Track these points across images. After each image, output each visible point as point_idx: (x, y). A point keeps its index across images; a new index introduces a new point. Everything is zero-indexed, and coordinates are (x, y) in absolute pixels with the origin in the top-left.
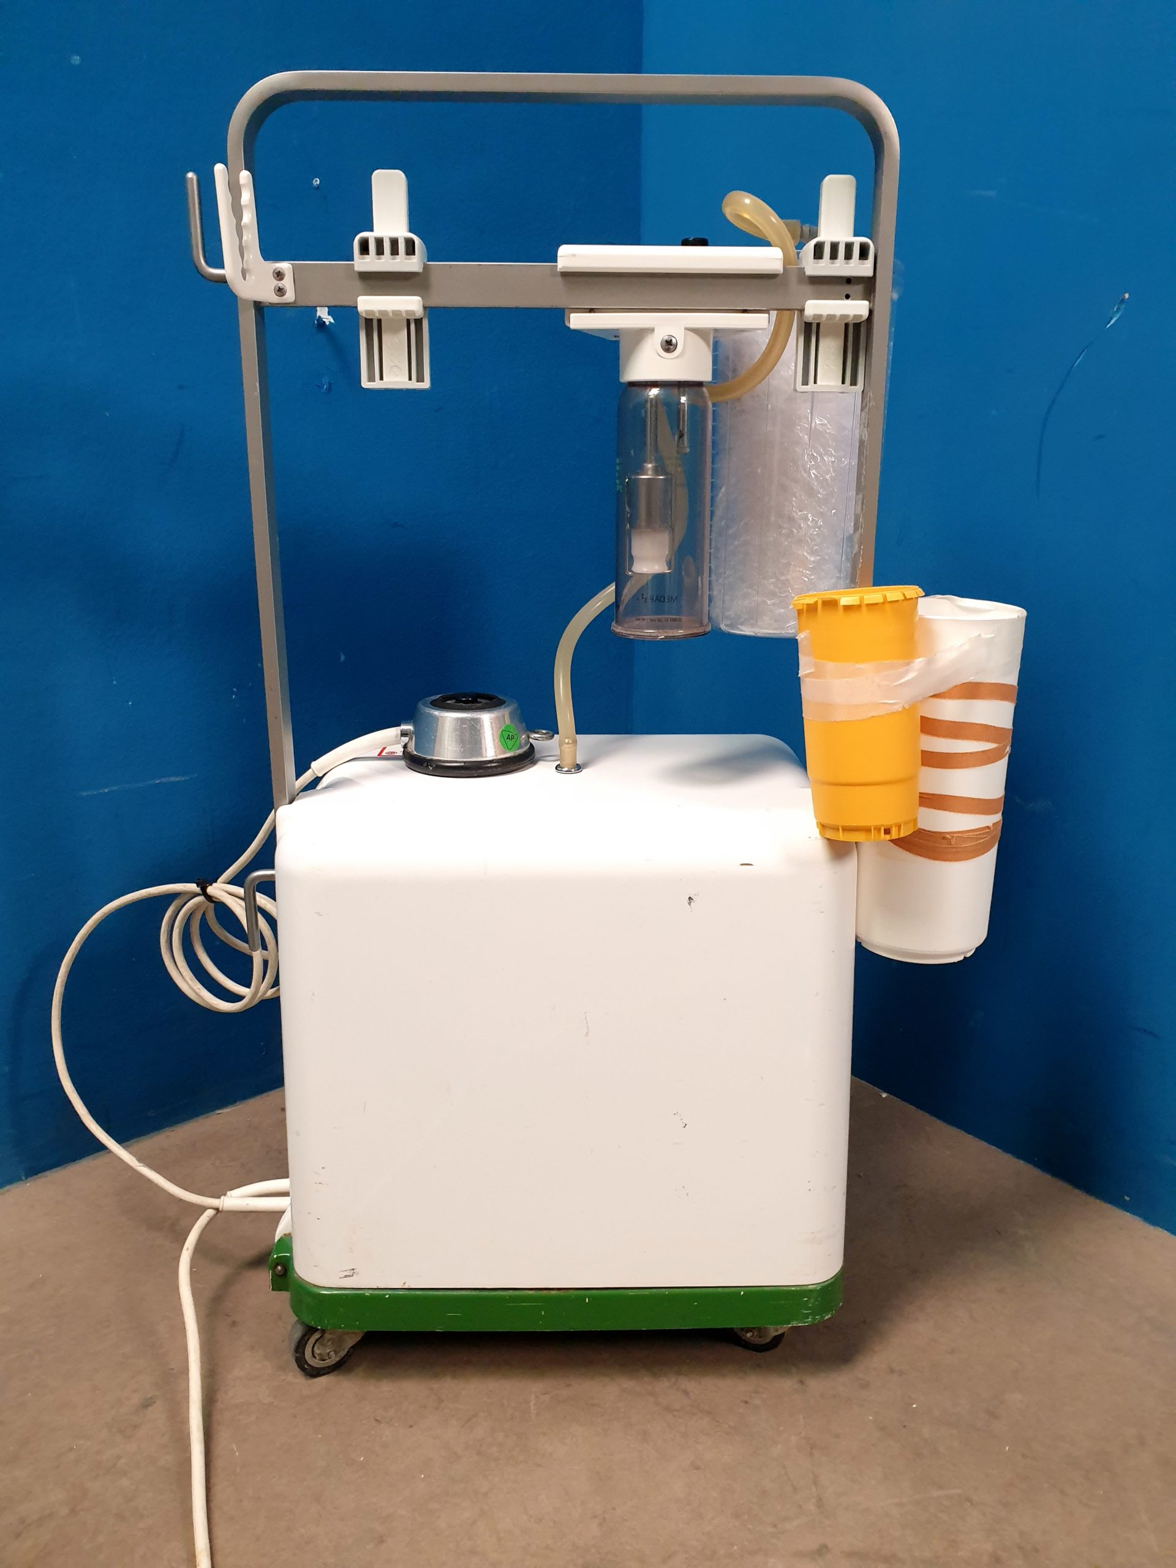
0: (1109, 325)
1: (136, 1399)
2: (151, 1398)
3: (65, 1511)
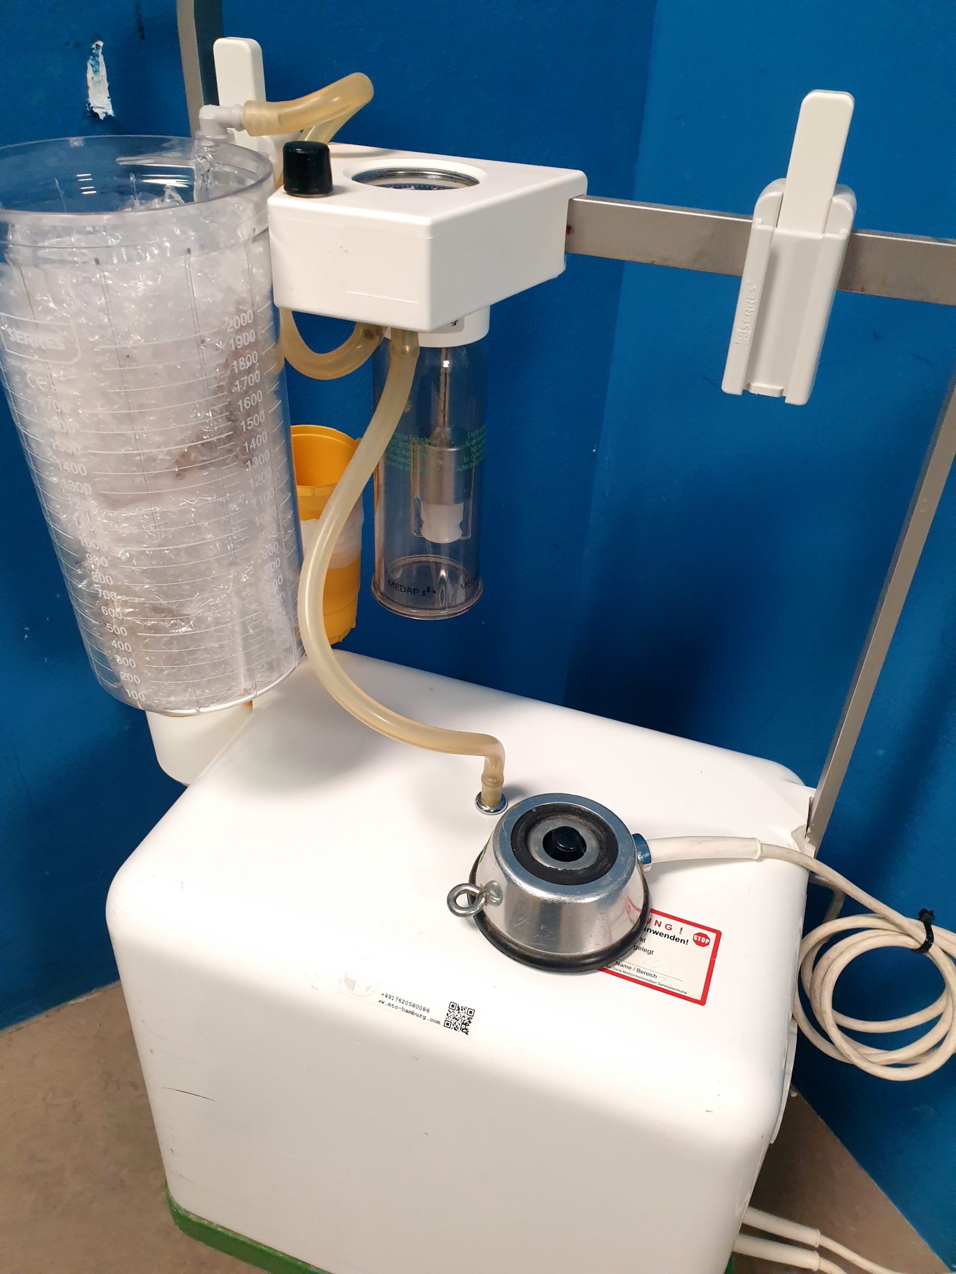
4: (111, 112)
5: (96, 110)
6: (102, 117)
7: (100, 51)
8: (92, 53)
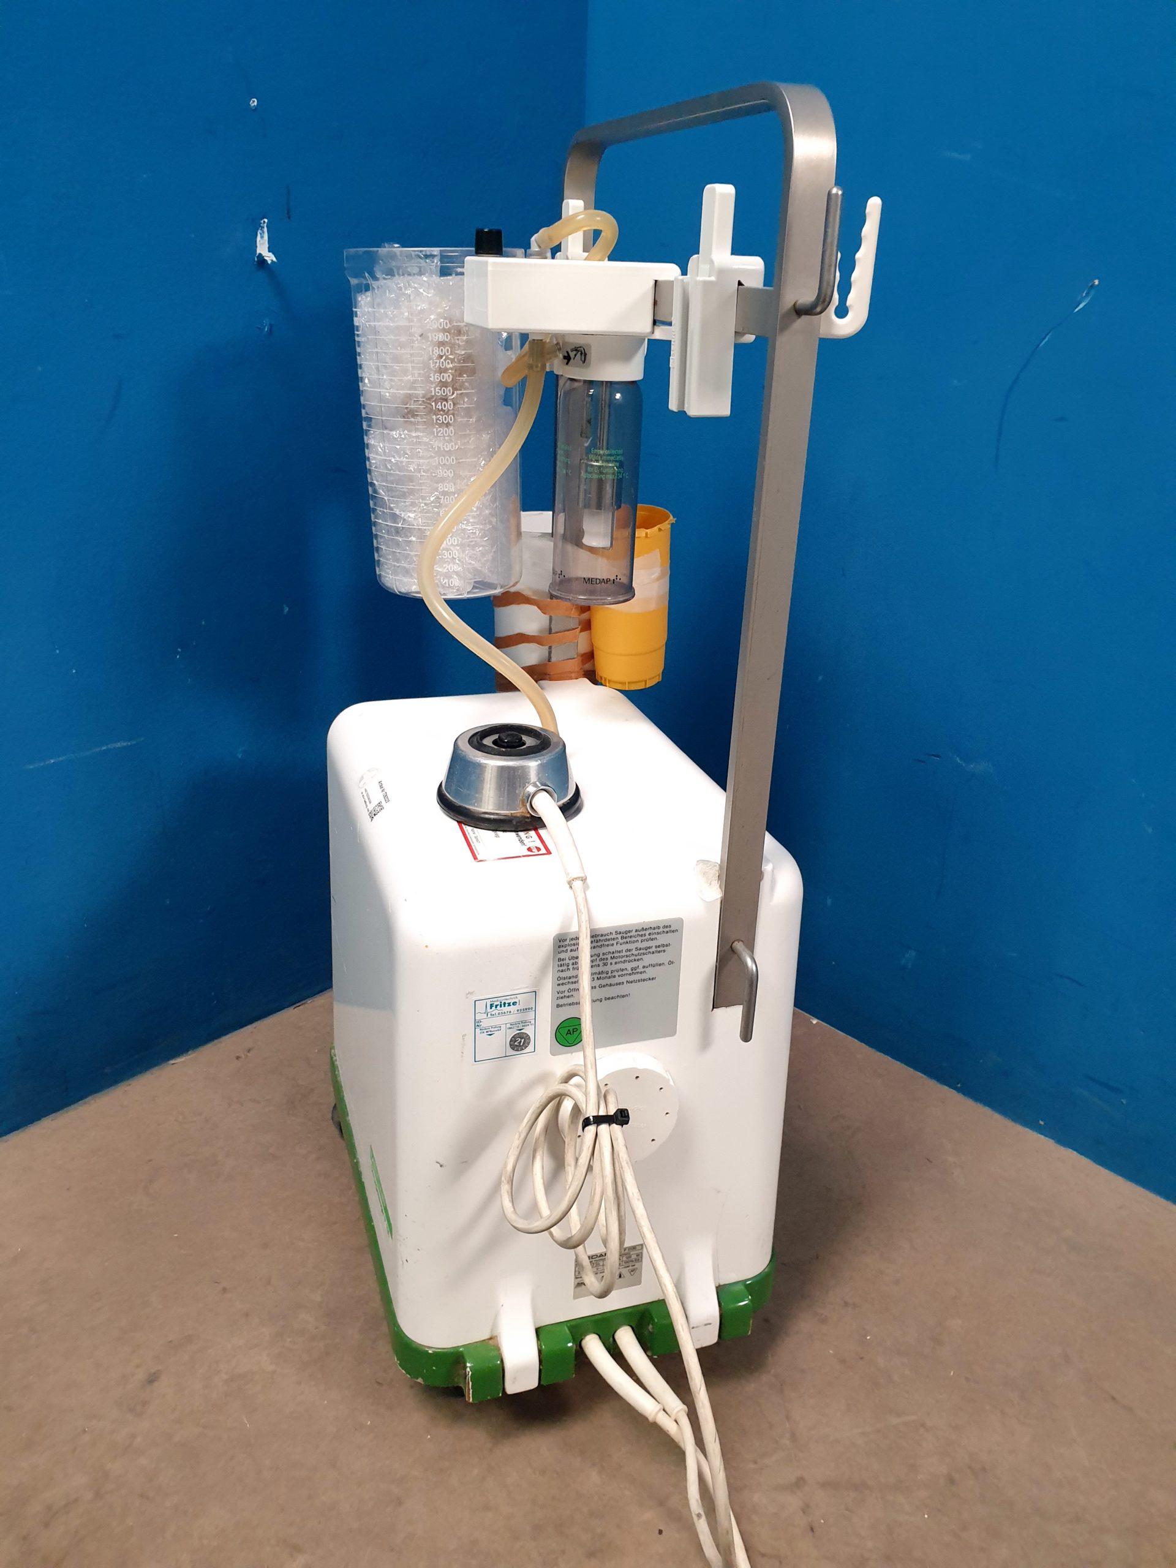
0: (1077, 310)
1: (141, 1375)
2: (155, 1373)
3: (89, 1495)
4: (274, 259)
5: (266, 258)
6: (269, 262)
7: (265, 225)
8: (260, 226)
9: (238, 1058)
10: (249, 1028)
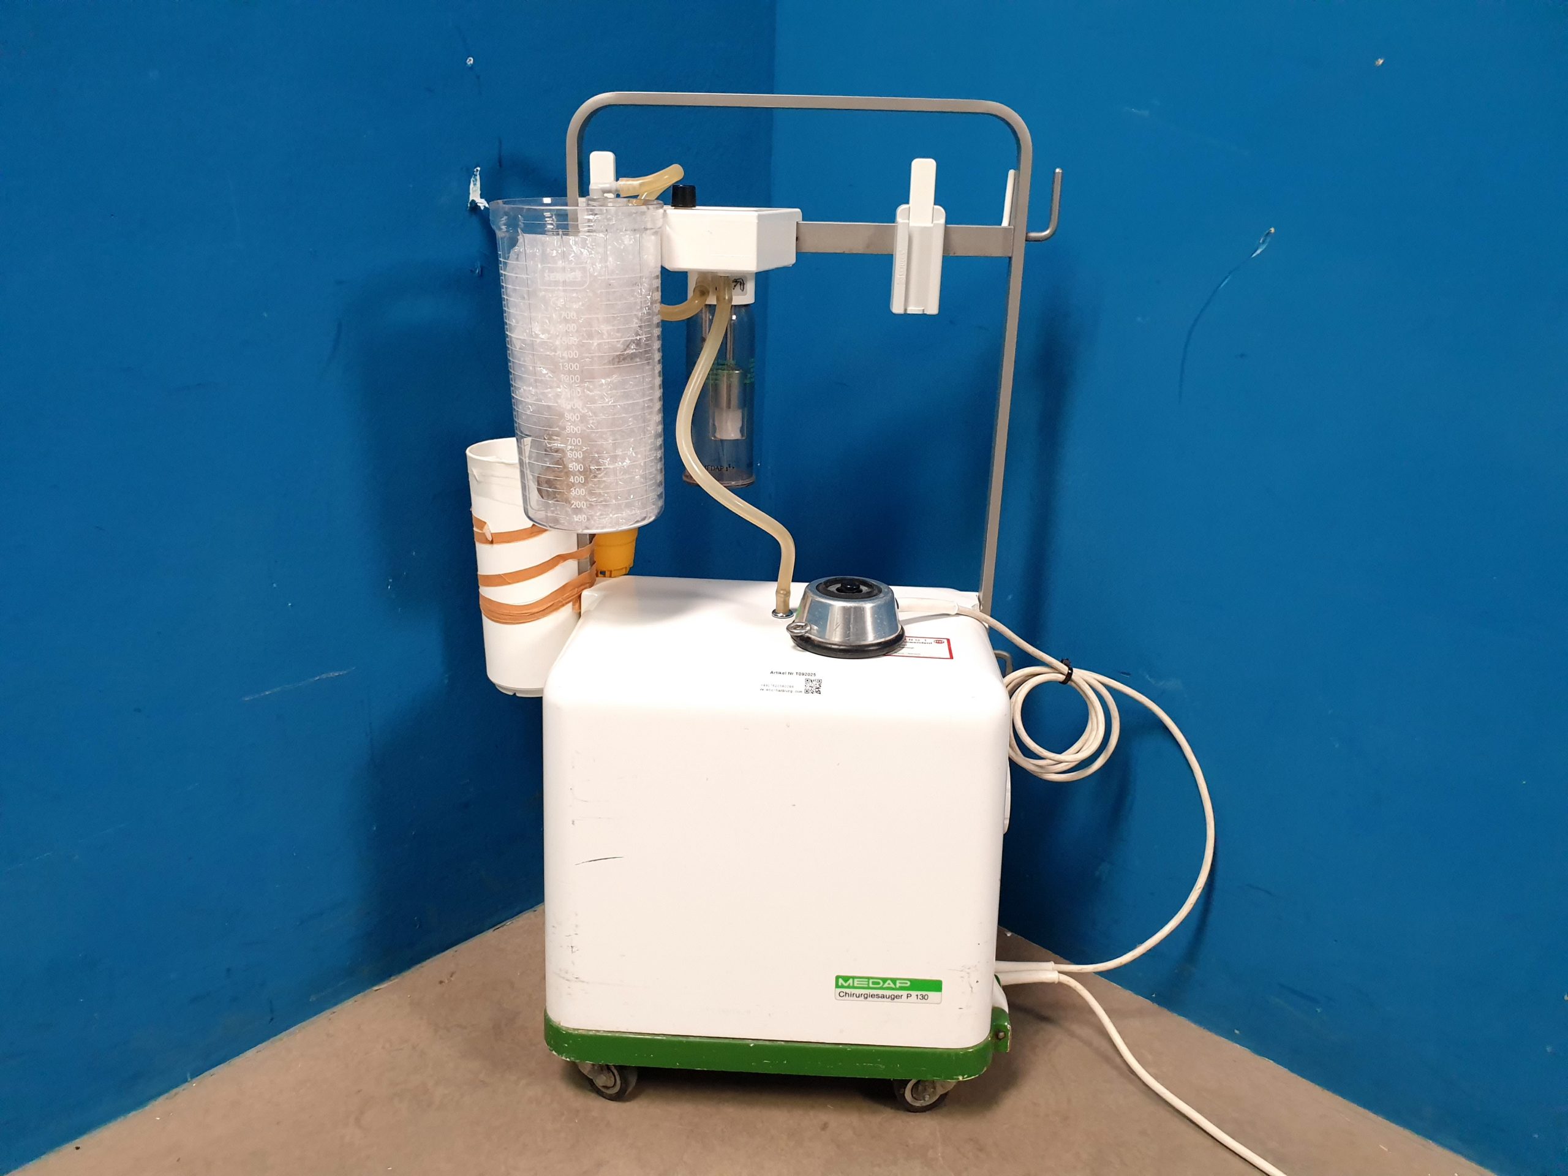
0: (1254, 255)
4: (487, 205)
5: (478, 204)
6: (482, 208)
7: (478, 173)
8: (473, 174)
9: (441, 982)
10: (449, 953)
